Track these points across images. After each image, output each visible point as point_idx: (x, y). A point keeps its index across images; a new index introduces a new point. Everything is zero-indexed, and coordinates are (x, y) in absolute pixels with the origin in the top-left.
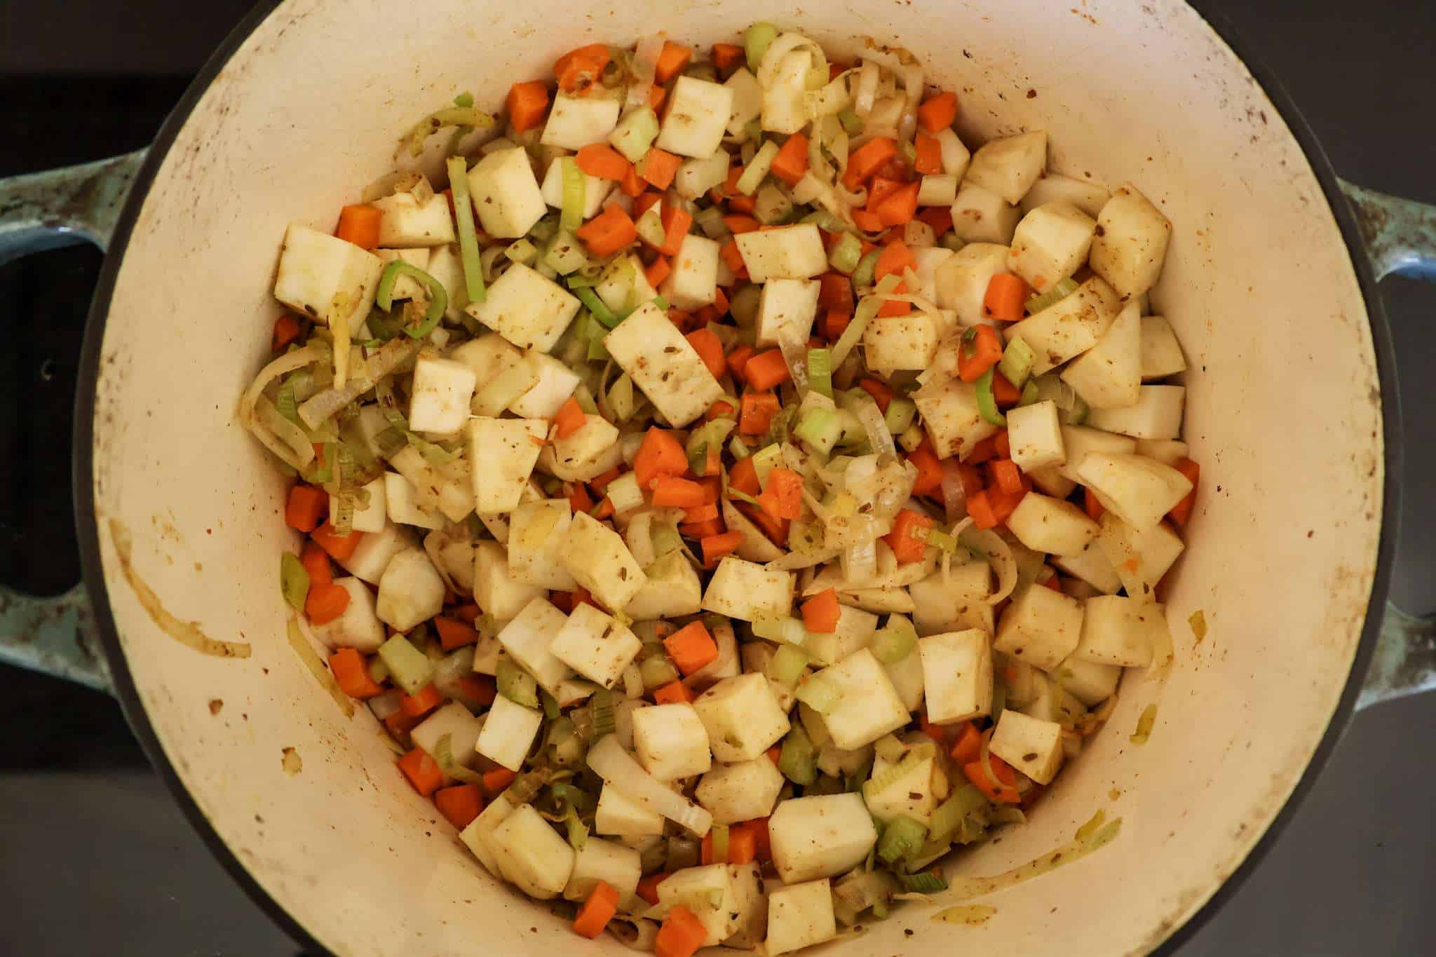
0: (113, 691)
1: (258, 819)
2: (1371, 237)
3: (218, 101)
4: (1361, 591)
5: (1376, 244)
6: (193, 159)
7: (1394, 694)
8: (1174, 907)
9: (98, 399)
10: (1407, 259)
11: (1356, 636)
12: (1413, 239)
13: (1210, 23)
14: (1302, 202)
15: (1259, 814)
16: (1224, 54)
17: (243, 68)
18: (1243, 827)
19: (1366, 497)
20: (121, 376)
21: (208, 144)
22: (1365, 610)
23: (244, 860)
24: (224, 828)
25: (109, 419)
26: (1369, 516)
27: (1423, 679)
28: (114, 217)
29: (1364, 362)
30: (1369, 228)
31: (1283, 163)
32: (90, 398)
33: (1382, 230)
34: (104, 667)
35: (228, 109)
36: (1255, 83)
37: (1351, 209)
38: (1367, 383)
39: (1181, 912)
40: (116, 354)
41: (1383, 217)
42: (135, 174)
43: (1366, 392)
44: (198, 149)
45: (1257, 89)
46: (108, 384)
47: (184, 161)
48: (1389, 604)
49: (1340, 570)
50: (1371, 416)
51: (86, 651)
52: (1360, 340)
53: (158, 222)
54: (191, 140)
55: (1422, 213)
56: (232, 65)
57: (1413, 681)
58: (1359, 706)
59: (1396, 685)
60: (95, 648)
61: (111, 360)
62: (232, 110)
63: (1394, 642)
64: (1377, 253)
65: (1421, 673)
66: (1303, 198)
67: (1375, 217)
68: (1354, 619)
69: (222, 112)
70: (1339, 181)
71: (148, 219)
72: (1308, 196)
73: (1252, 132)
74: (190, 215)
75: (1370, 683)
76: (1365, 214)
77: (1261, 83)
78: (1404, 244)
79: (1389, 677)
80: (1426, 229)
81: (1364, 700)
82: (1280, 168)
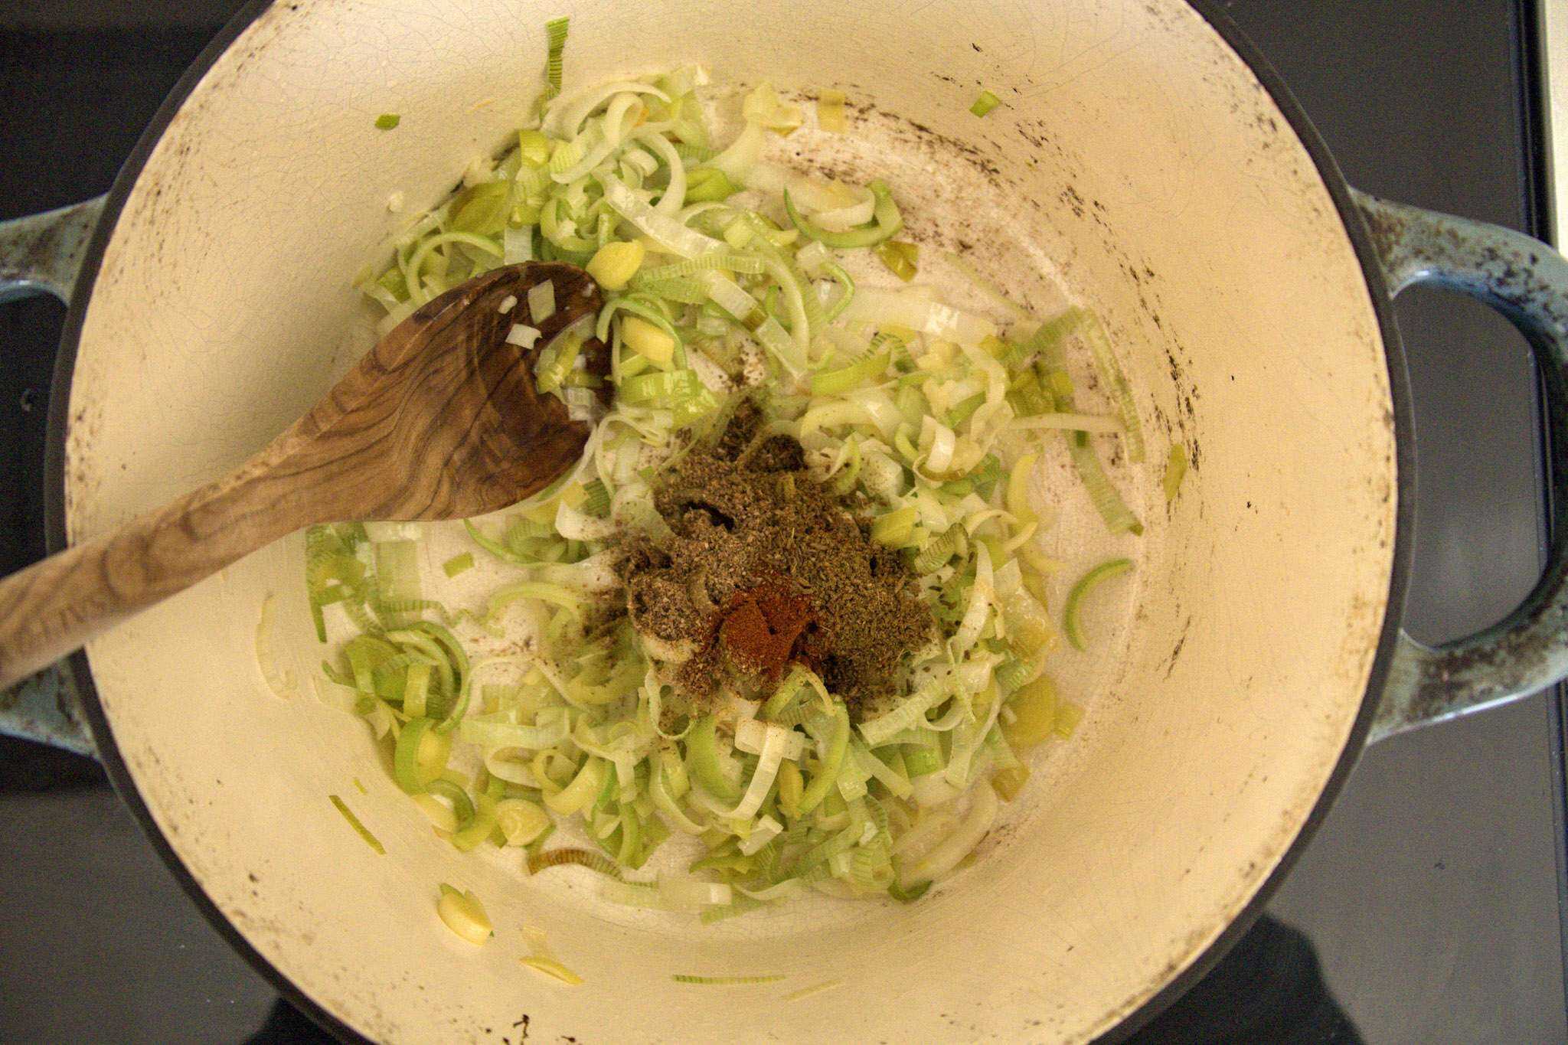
0: (97, 756)
1: (252, 878)
2: (1383, 252)
3: (178, 140)
4: (1373, 622)
5: (1391, 257)
6: (155, 204)
7: (1407, 727)
8: (1181, 947)
9: (68, 459)
10: (1420, 272)
11: (1367, 669)
12: (1430, 252)
13: (1215, 27)
14: (1314, 214)
15: (1269, 853)
16: (1231, 59)
17: (201, 106)
18: (1252, 866)
19: (1380, 523)
20: (92, 433)
21: (170, 187)
22: (1376, 642)
23: (237, 922)
24: (215, 891)
25: (81, 478)
26: (1383, 544)
27: (1438, 711)
28: (76, 269)
29: (1378, 383)
30: (1384, 240)
31: (1295, 172)
32: (60, 459)
33: (1397, 243)
34: (87, 732)
35: (188, 149)
36: (1262, 89)
37: (1363, 219)
38: (1381, 405)
39: (1187, 953)
40: (84, 411)
41: (1398, 228)
42: (94, 224)
43: (1379, 414)
44: (159, 193)
45: (1265, 97)
46: (78, 441)
47: (145, 206)
48: (1402, 632)
49: (1356, 599)
50: (1384, 439)
51: (69, 717)
52: (1375, 359)
53: (122, 271)
54: (151, 184)
55: (1440, 222)
56: (189, 105)
57: (1427, 715)
58: (1370, 740)
59: (1409, 719)
60: (77, 714)
61: (80, 418)
62: (193, 147)
63: (1406, 673)
64: (1392, 268)
65: (1436, 705)
66: (1316, 210)
67: (1391, 229)
68: (1366, 652)
69: (182, 153)
70: (1351, 191)
71: (110, 270)
72: (1321, 208)
73: (1262, 139)
74: (156, 260)
75: (1381, 717)
76: (1380, 225)
77: (1268, 89)
78: (1421, 257)
79: (1402, 711)
80: (1444, 242)
81: (1376, 734)
82: (1291, 177)
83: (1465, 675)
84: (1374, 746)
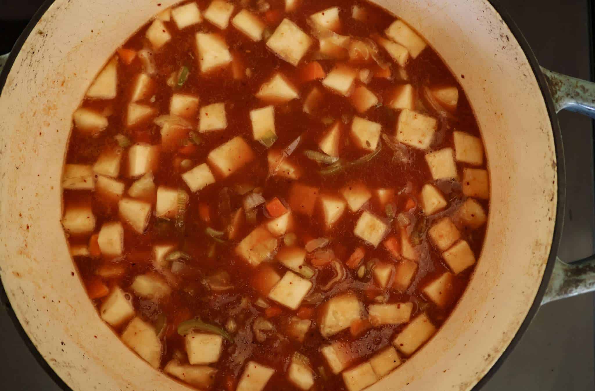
1: (62, 343)
2: (555, 93)
4: (545, 252)
5: (557, 96)
6: (32, 57)
7: (558, 298)
10: (571, 103)
11: (542, 273)
12: (573, 95)
14: (525, 76)
15: (497, 351)
16: (490, 10)
17: (52, 17)
18: (489, 356)
19: (549, 210)
21: (39, 51)
22: (546, 262)
23: (51, 364)
26: (550, 219)
27: (571, 292)
29: (550, 150)
30: (553, 89)
31: (516, 59)
33: (559, 90)
35: (47, 35)
36: (504, 22)
37: (546, 79)
38: (551, 159)
41: (560, 84)
42: (3, 64)
43: (550, 163)
44: (33, 53)
45: (505, 26)
47: (27, 58)
48: (557, 258)
49: (537, 242)
50: (552, 174)
52: (549, 139)
53: (16, 85)
54: (29, 49)
55: (577, 82)
56: (45, 16)
57: (566, 293)
58: (542, 303)
59: (558, 295)
62: (49, 35)
63: (559, 275)
64: (557, 101)
65: (570, 289)
66: (524, 75)
67: (557, 84)
68: (541, 265)
70: (540, 67)
72: (527, 74)
73: (502, 44)
74: (33, 82)
75: (547, 294)
76: (552, 82)
77: (506, 22)
78: (569, 96)
79: (556, 291)
80: (578, 90)
81: (546, 300)
82: (514, 60)
83: (583, 277)
84: (543, 306)
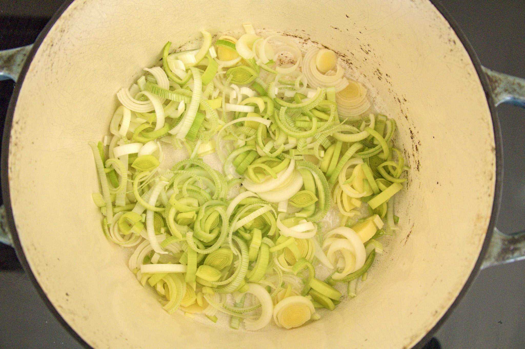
0: (13, 246)
1: (67, 294)
2: (494, 89)
3: (60, 28)
4: (485, 224)
5: (496, 92)
6: (51, 49)
7: (496, 263)
8: (409, 340)
9: (11, 137)
10: (506, 98)
11: (482, 241)
12: (510, 90)
13: (435, 6)
14: (468, 75)
15: (443, 307)
16: (440, 18)
17: (70, 15)
18: (436, 312)
19: (489, 188)
20: (21, 129)
21: (56, 44)
22: (486, 231)
23: (59, 310)
24: (52, 298)
25: (16, 145)
26: (489, 195)
27: (508, 258)
28: (20, 70)
29: (490, 137)
30: (494, 85)
31: (462, 60)
32: (8, 136)
33: (498, 86)
34: (10, 236)
35: (64, 31)
36: (451, 29)
37: (486, 77)
38: (490, 145)
39: (411, 343)
40: (19, 120)
41: (499, 81)
42: (28, 54)
43: (490, 148)
44: (52, 45)
45: (452, 32)
46: (16, 131)
47: (47, 50)
48: (495, 229)
49: (478, 215)
50: (492, 157)
51: (4, 230)
52: (489, 129)
53: (37, 72)
54: (49, 42)
55: (515, 80)
56: (65, 14)
57: (504, 259)
58: (482, 267)
59: (497, 260)
60: (7, 229)
61: (17, 123)
62: (66, 31)
63: (497, 243)
64: (496, 95)
65: (507, 256)
66: (468, 73)
67: (496, 81)
68: (482, 235)
69: (62, 31)
70: (483, 68)
71: (32, 70)
72: (471, 73)
73: (450, 48)
74: (50, 70)
75: (487, 259)
76: (492, 80)
77: (454, 29)
78: (507, 92)
79: (494, 258)
80: (516, 87)
81: (485, 265)
82: (460, 62)
83: (519, 245)
84: (483, 270)
